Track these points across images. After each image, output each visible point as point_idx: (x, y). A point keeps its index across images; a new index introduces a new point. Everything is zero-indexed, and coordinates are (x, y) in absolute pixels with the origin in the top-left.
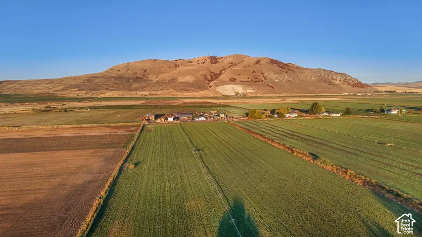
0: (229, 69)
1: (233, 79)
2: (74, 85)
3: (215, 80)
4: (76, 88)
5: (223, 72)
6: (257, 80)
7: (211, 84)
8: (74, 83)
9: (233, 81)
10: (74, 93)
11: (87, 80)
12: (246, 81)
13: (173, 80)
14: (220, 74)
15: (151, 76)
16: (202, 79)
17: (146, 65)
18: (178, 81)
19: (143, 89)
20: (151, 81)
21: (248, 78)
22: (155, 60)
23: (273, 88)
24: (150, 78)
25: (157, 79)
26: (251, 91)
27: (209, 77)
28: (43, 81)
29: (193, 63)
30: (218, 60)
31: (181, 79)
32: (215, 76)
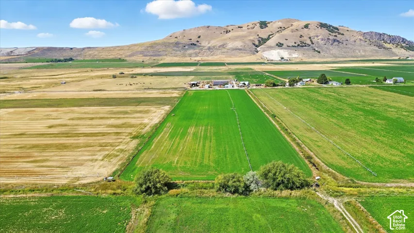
0: (277, 35)
1: (280, 44)
2: (139, 51)
3: (262, 45)
4: (141, 54)
5: (271, 37)
6: (304, 45)
7: (258, 49)
8: (140, 49)
9: (280, 45)
10: (139, 59)
11: (150, 47)
12: (293, 46)
13: (223, 46)
14: (269, 38)
15: (204, 42)
16: (250, 44)
17: (200, 31)
18: (227, 47)
19: (197, 55)
20: (204, 47)
21: (295, 43)
22: (208, 27)
23: (319, 52)
24: (203, 44)
25: (209, 45)
26: (296, 56)
27: (257, 43)
28: (115, 48)
29: (244, 28)
30: (268, 25)
31: (231, 45)
32: (263, 41)
